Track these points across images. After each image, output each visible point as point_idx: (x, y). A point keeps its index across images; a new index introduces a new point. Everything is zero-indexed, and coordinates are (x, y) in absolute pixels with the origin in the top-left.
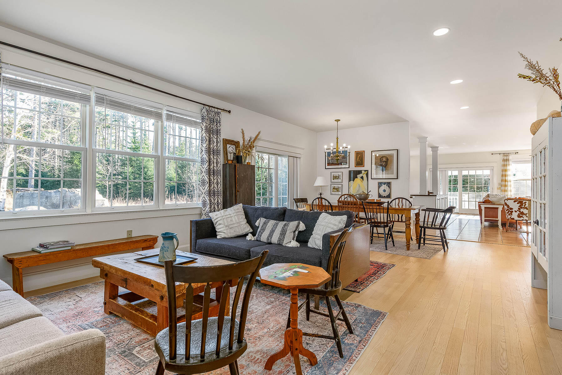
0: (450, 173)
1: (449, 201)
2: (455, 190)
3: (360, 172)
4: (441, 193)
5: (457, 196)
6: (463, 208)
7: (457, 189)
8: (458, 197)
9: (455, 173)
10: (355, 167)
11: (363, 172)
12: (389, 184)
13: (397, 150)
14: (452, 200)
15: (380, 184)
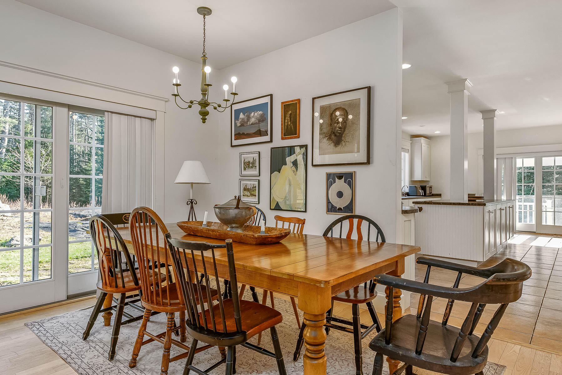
0: (519, 163)
1: (517, 210)
2: (529, 191)
3: (291, 150)
4: (504, 198)
5: (532, 202)
6: (544, 223)
7: (533, 191)
8: (534, 204)
9: (530, 162)
10: (282, 139)
11: (297, 150)
12: (349, 178)
13: (369, 89)
14: (523, 208)
15: (331, 179)
